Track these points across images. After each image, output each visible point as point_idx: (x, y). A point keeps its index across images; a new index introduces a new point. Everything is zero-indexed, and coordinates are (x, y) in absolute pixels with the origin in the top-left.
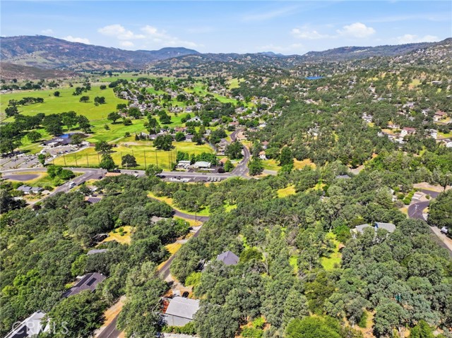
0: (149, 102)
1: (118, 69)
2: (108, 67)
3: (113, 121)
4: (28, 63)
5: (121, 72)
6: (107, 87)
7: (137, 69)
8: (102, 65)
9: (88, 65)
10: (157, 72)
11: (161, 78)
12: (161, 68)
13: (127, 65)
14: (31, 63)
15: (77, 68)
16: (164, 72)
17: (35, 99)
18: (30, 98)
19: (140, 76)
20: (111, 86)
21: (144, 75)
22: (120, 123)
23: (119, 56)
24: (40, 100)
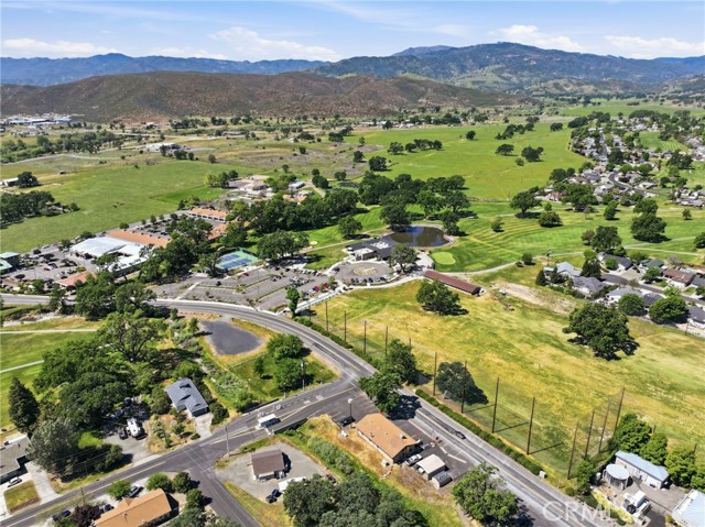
0: (630, 169)
1: (606, 92)
2: (589, 89)
3: (520, 211)
4: (474, 83)
5: (608, 97)
6: (565, 127)
7: (642, 92)
8: (579, 84)
9: (556, 85)
10: (681, 98)
11: (686, 113)
12: (695, 91)
13: (626, 86)
14: (478, 82)
15: (537, 90)
16: (698, 99)
17: (430, 143)
18: (424, 141)
19: (643, 106)
20: (572, 125)
21: (651, 105)
22: (536, 215)
23: (617, 70)
24: (437, 145)
